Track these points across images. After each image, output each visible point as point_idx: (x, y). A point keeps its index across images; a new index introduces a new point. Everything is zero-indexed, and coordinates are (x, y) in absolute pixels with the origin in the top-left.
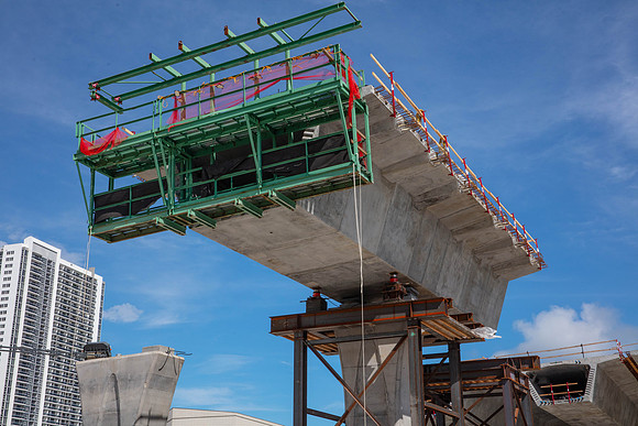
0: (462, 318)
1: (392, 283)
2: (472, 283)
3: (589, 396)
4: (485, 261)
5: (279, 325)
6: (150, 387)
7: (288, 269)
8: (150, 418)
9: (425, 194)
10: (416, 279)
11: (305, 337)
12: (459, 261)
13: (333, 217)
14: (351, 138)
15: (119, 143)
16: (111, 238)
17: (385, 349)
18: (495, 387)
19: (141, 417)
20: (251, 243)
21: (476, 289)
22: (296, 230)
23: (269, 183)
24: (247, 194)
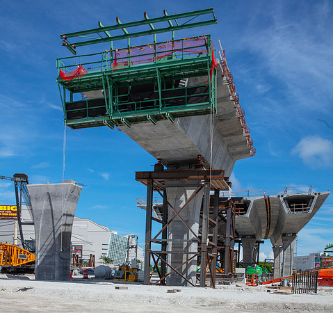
0: (225, 179)
1: (198, 160)
2: (224, 160)
3: (248, 215)
4: (231, 151)
5: (140, 176)
6: (67, 200)
7: (151, 149)
8: (67, 215)
10: (207, 158)
12: (223, 149)
13: (185, 127)
14: (211, 89)
15: (83, 75)
16: (74, 127)
17: (190, 192)
19: (64, 215)
20: (141, 136)
21: (225, 164)
23: (165, 108)
24: (153, 112)
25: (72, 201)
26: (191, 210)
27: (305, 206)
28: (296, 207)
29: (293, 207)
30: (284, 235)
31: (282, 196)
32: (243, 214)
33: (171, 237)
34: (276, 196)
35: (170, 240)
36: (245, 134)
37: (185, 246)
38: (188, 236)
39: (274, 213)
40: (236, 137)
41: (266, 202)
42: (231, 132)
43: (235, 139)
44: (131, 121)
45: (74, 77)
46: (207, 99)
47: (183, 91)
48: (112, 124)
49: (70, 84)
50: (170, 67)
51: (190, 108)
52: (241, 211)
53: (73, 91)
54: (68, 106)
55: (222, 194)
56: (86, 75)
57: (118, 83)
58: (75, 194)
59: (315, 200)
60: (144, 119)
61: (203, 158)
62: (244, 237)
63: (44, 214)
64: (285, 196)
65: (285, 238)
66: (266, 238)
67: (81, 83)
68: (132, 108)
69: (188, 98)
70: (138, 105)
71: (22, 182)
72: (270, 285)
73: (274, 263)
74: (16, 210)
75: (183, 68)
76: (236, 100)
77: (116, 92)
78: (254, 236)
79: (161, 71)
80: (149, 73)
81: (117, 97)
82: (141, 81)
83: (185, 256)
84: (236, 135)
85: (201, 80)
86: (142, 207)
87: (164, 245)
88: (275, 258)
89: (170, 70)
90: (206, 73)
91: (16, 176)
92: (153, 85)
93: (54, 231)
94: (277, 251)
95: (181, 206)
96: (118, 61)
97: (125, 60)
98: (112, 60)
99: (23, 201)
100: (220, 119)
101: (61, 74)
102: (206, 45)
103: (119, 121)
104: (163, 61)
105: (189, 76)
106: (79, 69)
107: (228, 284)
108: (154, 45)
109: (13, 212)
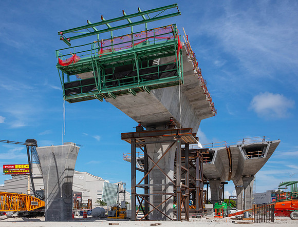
1: (171, 121)
2: (192, 120)
3: (213, 162)
4: (197, 113)
5: (125, 136)
6: (69, 158)
7: (133, 115)
8: (69, 169)
9: (186, 86)
10: (177, 120)
11: (135, 141)
12: (190, 112)
13: (159, 96)
14: (179, 66)
15: (77, 61)
16: (71, 101)
17: (165, 147)
18: (193, 159)
19: (66, 169)
20: (124, 105)
21: (193, 123)
22: (144, 101)
23: (143, 82)
24: (133, 87)
25: (72, 159)
26: (167, 161)
27: (260, 153)
28: (252, 154)
29: (250, 154)
30: (244, 176)
31: (241, 146)
32: (208, 161)
33: (151, 182)
34: (236, 146)
35: (151, 185)
36: (207, 99)
37: (163, 189)
38: (165, 181)
39: (235, 160)
40: (200, 101)
41: (228, 152)
42: (196, 98)
43: (199, 103)
44: (116, 94)
45: (70, 63)
46: (176, 73)
47: (156, 69)
48: (101, 97)
49: (67, 69)
50: (145, 51)
51: (162, 81)
52: (207, 159)
53: (69, 74)
54: (66, 85)
55: (191, 147)
56: (79, 61)
57: (104, 66)
58: (74, 153)
59: (268, 148)
60: (127, 92)
61: (174, 120)
62: (211, 179)
63: (51, 170)
64: (243, 146)
65: (245, 179)
66: (229, 180)
67: (75, 67)
68: (116, 84)
69: (161, 74)
70: (121, 82)
71: (32, 146)
72: (234, 217)
73: (237, 200)
74: (28, 167)
75: (155, 51)
76: (199, 73)
77: (103, 72)
78: (219, 179)
79: (138, 54)
80: (129, 56)
81: (104, 76)
82: (123, 63)
83: (163, 197)
84: (200, 100)
85: (170, 59)
86: (128, 161)
87: (147, 189)
88: (237, 196)
89: (145, 53)
90: (174, 54)
91: (28, 141)
92: (132, 65)
93: (58, 182)
94: (238, 189)
95: (159, 158)
96: (103, 49)
97: (109, 48)
98: (99, 48)
99: (33, 160)
100: (187, 88)
101: (60, 61)
102: (173, 32)
103: (106, 95)
104: (139, 46)
105: (161, 56)
106: (74, 57)
107: (200, 217)
108: (132, 35)
109: (26, 169)
